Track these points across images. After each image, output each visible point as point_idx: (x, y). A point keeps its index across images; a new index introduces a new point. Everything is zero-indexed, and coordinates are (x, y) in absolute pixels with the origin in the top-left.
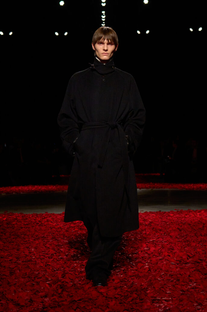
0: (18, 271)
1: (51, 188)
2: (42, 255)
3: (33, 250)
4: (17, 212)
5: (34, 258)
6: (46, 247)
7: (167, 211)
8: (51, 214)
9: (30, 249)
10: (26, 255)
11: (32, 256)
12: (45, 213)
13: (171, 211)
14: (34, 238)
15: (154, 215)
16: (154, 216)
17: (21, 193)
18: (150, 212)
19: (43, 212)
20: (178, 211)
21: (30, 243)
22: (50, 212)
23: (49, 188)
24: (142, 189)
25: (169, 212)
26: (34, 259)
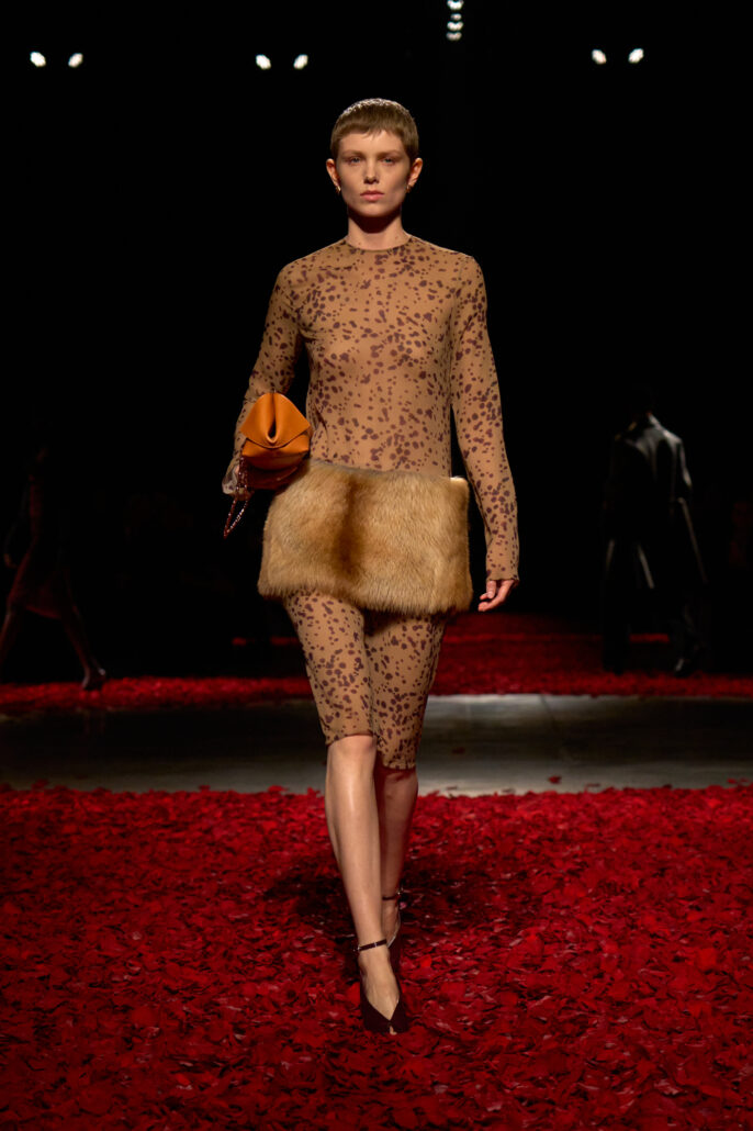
0: (70, 1023)
1: (229, 686)
2: (173, 960)
3: (135, 938)
4: (87, 787)
5: (137, 969)
6: (189, 926)
7: (694, 786)
8: (223, 793)
9: (126, 936)
10: (106, 957)
11: (130, 962)
12: (198, 791)
13: (712, 788)
14: (146, 891)
15: (642, 802)
16: (639, 806)
17: (110, 708)
18: (626, 790)
19: (192, 787)
20: (740, 788)
21: (128, 910)
22: (220, 785)
23: (224, 688)
24: (602, 699)
25: (703, 792)
26: (137, 974)
